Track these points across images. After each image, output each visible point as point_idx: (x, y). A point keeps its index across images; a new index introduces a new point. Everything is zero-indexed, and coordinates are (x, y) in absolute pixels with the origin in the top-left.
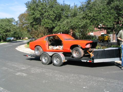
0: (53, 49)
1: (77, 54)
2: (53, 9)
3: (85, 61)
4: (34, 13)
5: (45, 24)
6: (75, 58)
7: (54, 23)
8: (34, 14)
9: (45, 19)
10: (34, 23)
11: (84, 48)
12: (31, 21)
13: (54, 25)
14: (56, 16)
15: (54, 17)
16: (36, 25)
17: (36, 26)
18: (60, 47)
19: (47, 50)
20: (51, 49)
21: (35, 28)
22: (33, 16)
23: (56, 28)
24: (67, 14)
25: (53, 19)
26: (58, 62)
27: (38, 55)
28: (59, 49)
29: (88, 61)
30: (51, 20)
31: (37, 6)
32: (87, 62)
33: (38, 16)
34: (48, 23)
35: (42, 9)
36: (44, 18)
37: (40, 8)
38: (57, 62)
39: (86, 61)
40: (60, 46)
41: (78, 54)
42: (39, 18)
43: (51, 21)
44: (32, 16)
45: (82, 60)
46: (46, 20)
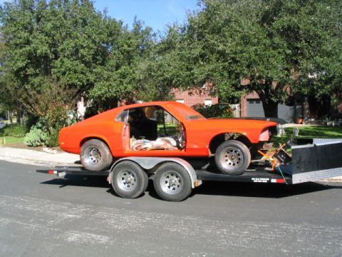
0: (143, 147)
1: (229, 161)
2: (88, 29)
3: (265, 180)
4: (30, 39)
5: (64, 74)
6: (227, 173)
7: (91, 72)
8: (28, 42)
9: (65, 60)
10: (30, 71)
11: (257, 142)
12: (20, 64)
13: (92, 78)
14: (97, 49)
15: (92, 52)
16: (37, 75)
17: (36, 80)
18: (169, 142)
19: (125, 152)
20: (135, 150)
21: (32, 85)
22: (28, 48)
23: (98, 85)
24: (129, 46)
25: (89, 58)
26: (174, 189)
27: (94, 170)
28: (165, 147)
29: (274, 181)
30: (83, 62)
31: (38, 20)
32: (269, 182)
33: (43, 49)
34: (76, 72)
35: (55, 28)
36: (61, 56)
37: (49, 25)
38: (172, 188)
39: (268, 179)
40: (168, 138)
41: (232, 159)
42: (46, 57)
43: (83, 65)
44: (24, 49)
45: (253, 179)
46: (68, 63)
